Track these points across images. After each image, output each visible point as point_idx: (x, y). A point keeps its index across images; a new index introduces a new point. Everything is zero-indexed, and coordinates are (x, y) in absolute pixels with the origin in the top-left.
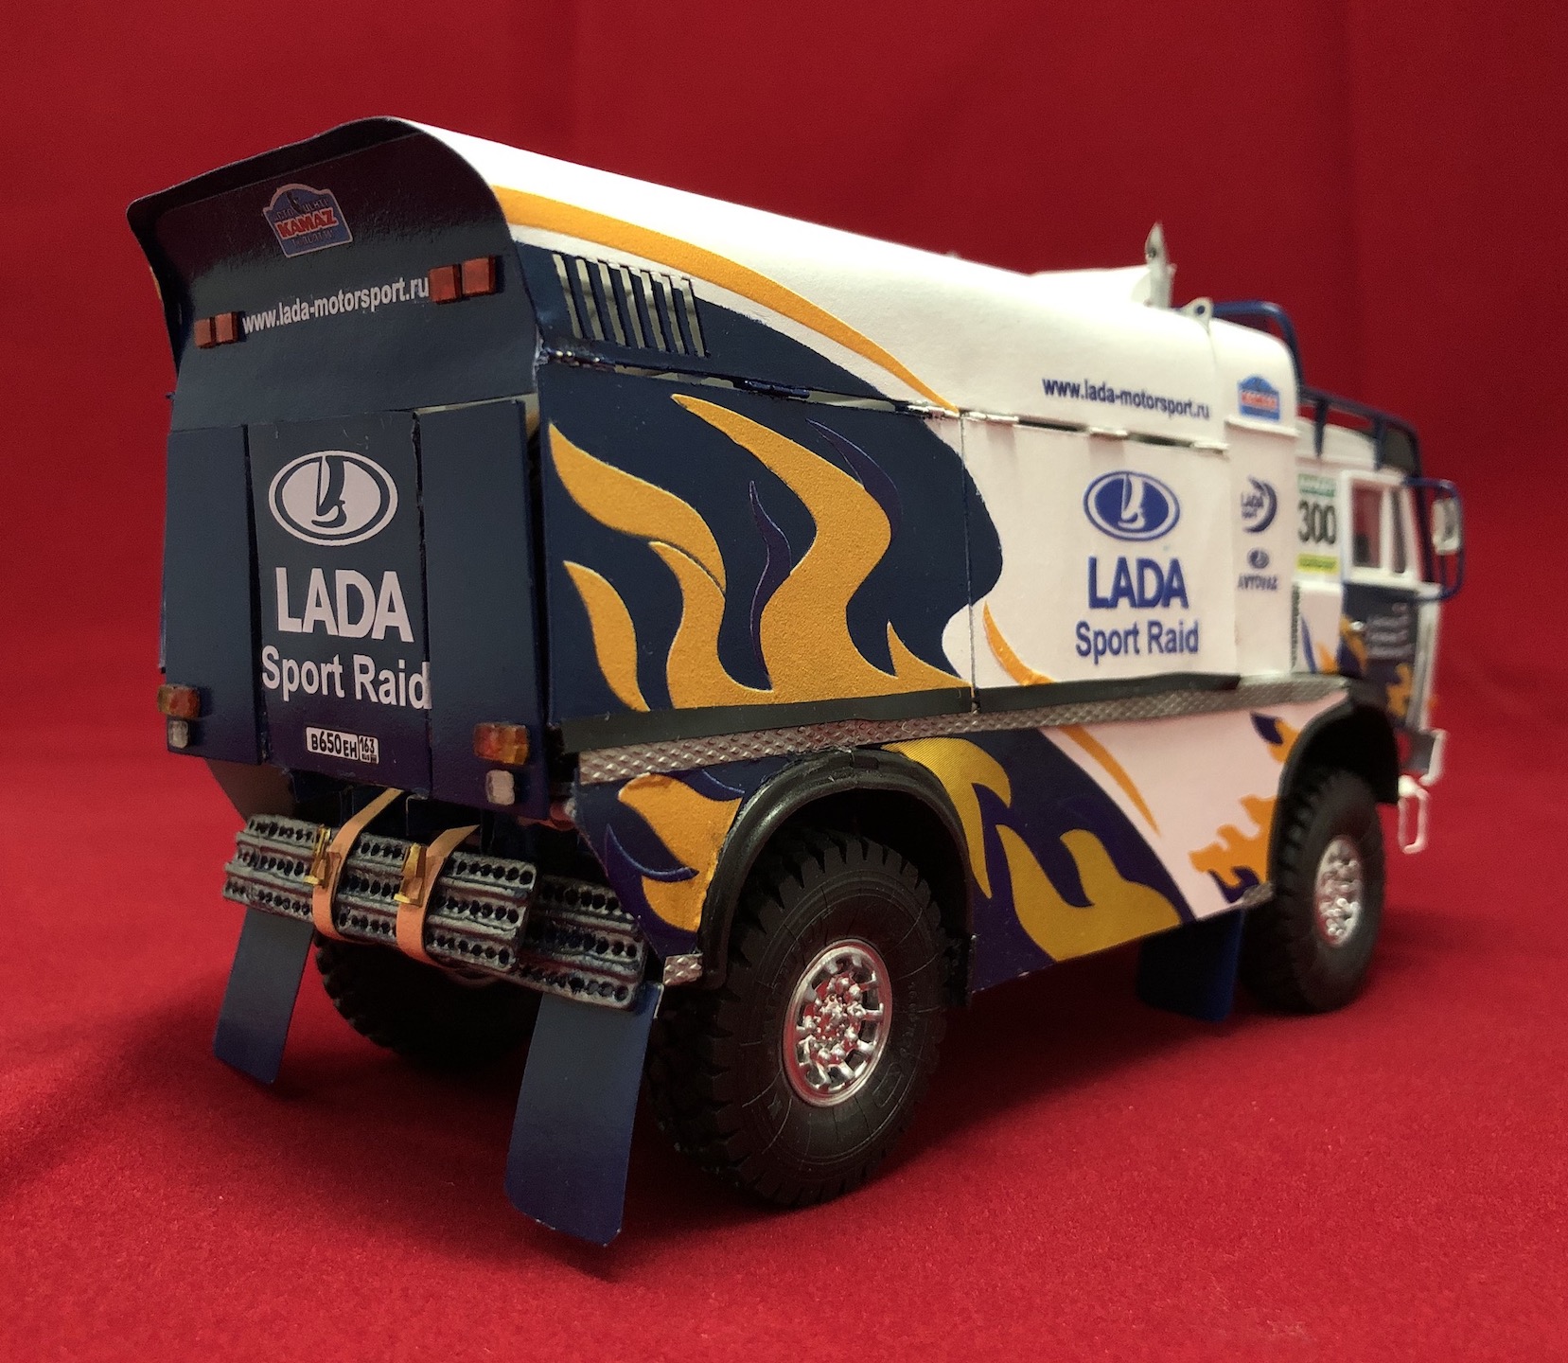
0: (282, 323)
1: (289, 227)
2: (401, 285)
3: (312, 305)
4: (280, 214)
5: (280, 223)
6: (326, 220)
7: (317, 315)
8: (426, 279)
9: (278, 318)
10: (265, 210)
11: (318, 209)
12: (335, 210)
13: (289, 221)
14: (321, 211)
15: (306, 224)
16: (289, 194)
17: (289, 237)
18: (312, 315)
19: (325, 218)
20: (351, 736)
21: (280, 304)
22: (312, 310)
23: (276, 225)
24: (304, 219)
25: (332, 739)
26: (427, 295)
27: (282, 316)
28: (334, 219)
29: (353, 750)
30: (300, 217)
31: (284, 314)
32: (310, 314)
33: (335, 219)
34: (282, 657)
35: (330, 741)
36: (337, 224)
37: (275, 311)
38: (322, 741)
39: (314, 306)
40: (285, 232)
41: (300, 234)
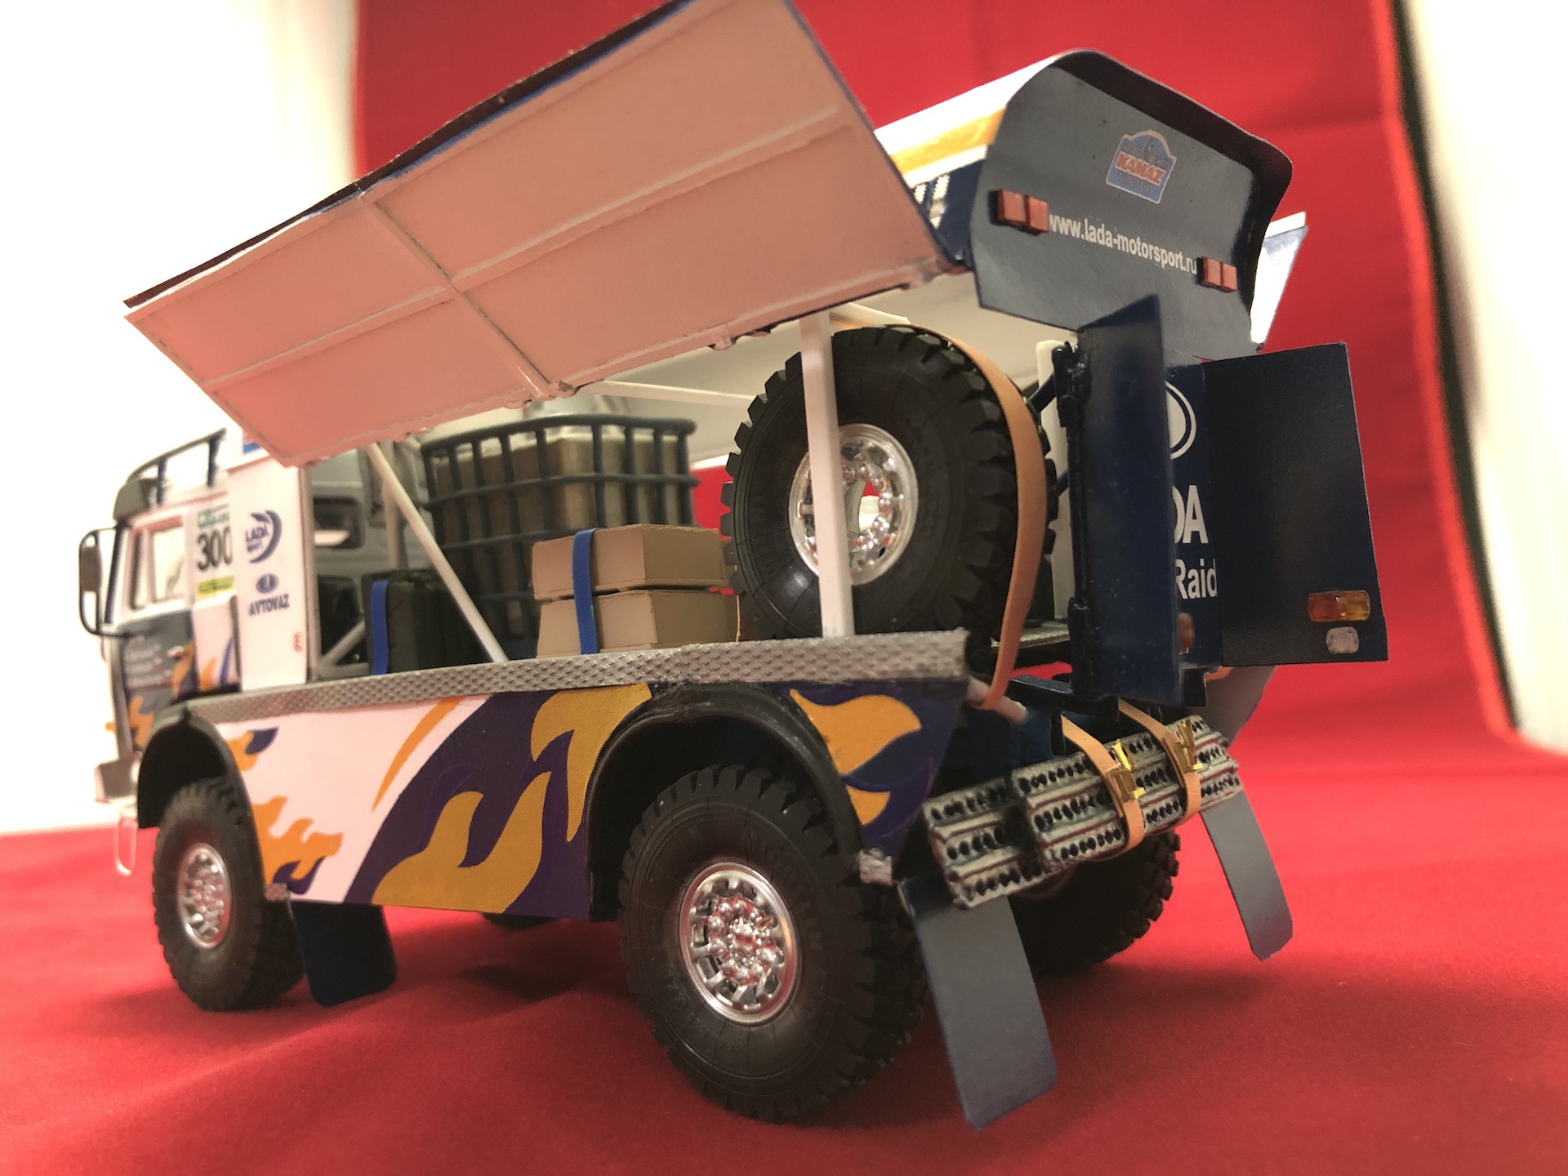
0: (1087, 239)
1: (1127, 162)
3: (1115, 237)
4: (1129, 147)
5: (1124, 154)
6: (1154, 176)
7: (1119, 248)
8: (1195, 262)
9: (1082, 232)
10: (1126, 136)
11: (1156, 165)
12: (1166, 175)
13: (1132, 157)
14: (1158, 168)
15: (1141, 169)
16: (1152, 139)
17: (1120, 168)
18: (1115, 246)
19: (1155, 174)
21: (1086, 220)
22: (1115, 241)
23: (1121, 153)
24: (1142, 164)
26: (1195, 274)
27: (1087, 232)
28: (1160, 180)
30: (1142, 161)
31: (1089, 232)
32: (1114, 244)
36: (1158, 185)
37: (1079, 224)
39: (1116, 238)
40: (1122, 162)
41: (1130, 173)
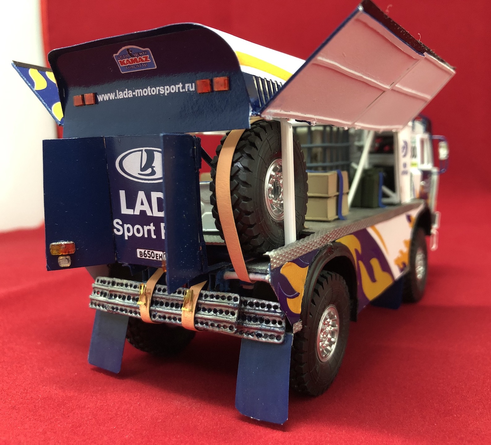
0: (118, 98)
1: (125, 62)
2: (181, 85)
4: (122, 56)
7: (137, 96)
8: (193, 84)
9: (116, 95)
10: (114, 55)
11: (141, 56)
12: (150, 56)
13: (126, 60)
14: (142, 56)
15: (133, 61)
16: (128, 50)
17: (124, 65)
18: (134, 95)
19: (144, 59)
20: (160, 252)
21: (117, 91)
23: (119, 61)
24: (134, 59)
25: (150, 253)
26: (194, 90)
27: (118, 95)
29: (161, 257)
30: (132, 58)
33: (149, 59)
34: (123, 223)
35: (149, 254)
36: (150, 61)
37: (114, 93)
38: (144, 254)
39: (135, 92)
40: (123, 63)
41: (130, 65)
